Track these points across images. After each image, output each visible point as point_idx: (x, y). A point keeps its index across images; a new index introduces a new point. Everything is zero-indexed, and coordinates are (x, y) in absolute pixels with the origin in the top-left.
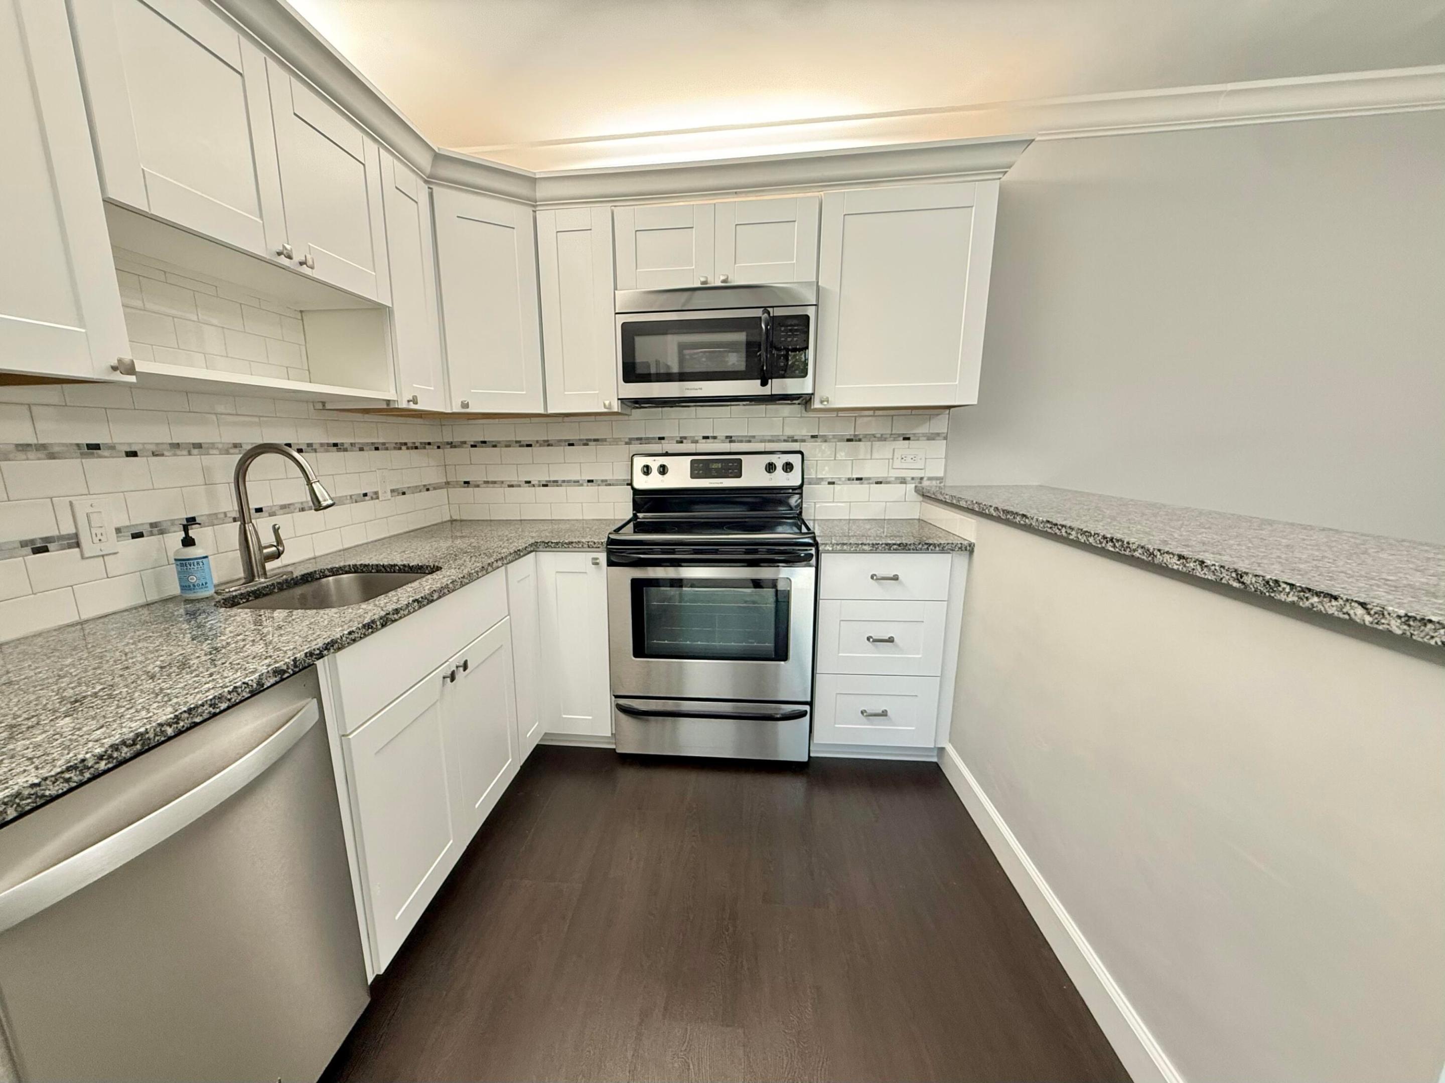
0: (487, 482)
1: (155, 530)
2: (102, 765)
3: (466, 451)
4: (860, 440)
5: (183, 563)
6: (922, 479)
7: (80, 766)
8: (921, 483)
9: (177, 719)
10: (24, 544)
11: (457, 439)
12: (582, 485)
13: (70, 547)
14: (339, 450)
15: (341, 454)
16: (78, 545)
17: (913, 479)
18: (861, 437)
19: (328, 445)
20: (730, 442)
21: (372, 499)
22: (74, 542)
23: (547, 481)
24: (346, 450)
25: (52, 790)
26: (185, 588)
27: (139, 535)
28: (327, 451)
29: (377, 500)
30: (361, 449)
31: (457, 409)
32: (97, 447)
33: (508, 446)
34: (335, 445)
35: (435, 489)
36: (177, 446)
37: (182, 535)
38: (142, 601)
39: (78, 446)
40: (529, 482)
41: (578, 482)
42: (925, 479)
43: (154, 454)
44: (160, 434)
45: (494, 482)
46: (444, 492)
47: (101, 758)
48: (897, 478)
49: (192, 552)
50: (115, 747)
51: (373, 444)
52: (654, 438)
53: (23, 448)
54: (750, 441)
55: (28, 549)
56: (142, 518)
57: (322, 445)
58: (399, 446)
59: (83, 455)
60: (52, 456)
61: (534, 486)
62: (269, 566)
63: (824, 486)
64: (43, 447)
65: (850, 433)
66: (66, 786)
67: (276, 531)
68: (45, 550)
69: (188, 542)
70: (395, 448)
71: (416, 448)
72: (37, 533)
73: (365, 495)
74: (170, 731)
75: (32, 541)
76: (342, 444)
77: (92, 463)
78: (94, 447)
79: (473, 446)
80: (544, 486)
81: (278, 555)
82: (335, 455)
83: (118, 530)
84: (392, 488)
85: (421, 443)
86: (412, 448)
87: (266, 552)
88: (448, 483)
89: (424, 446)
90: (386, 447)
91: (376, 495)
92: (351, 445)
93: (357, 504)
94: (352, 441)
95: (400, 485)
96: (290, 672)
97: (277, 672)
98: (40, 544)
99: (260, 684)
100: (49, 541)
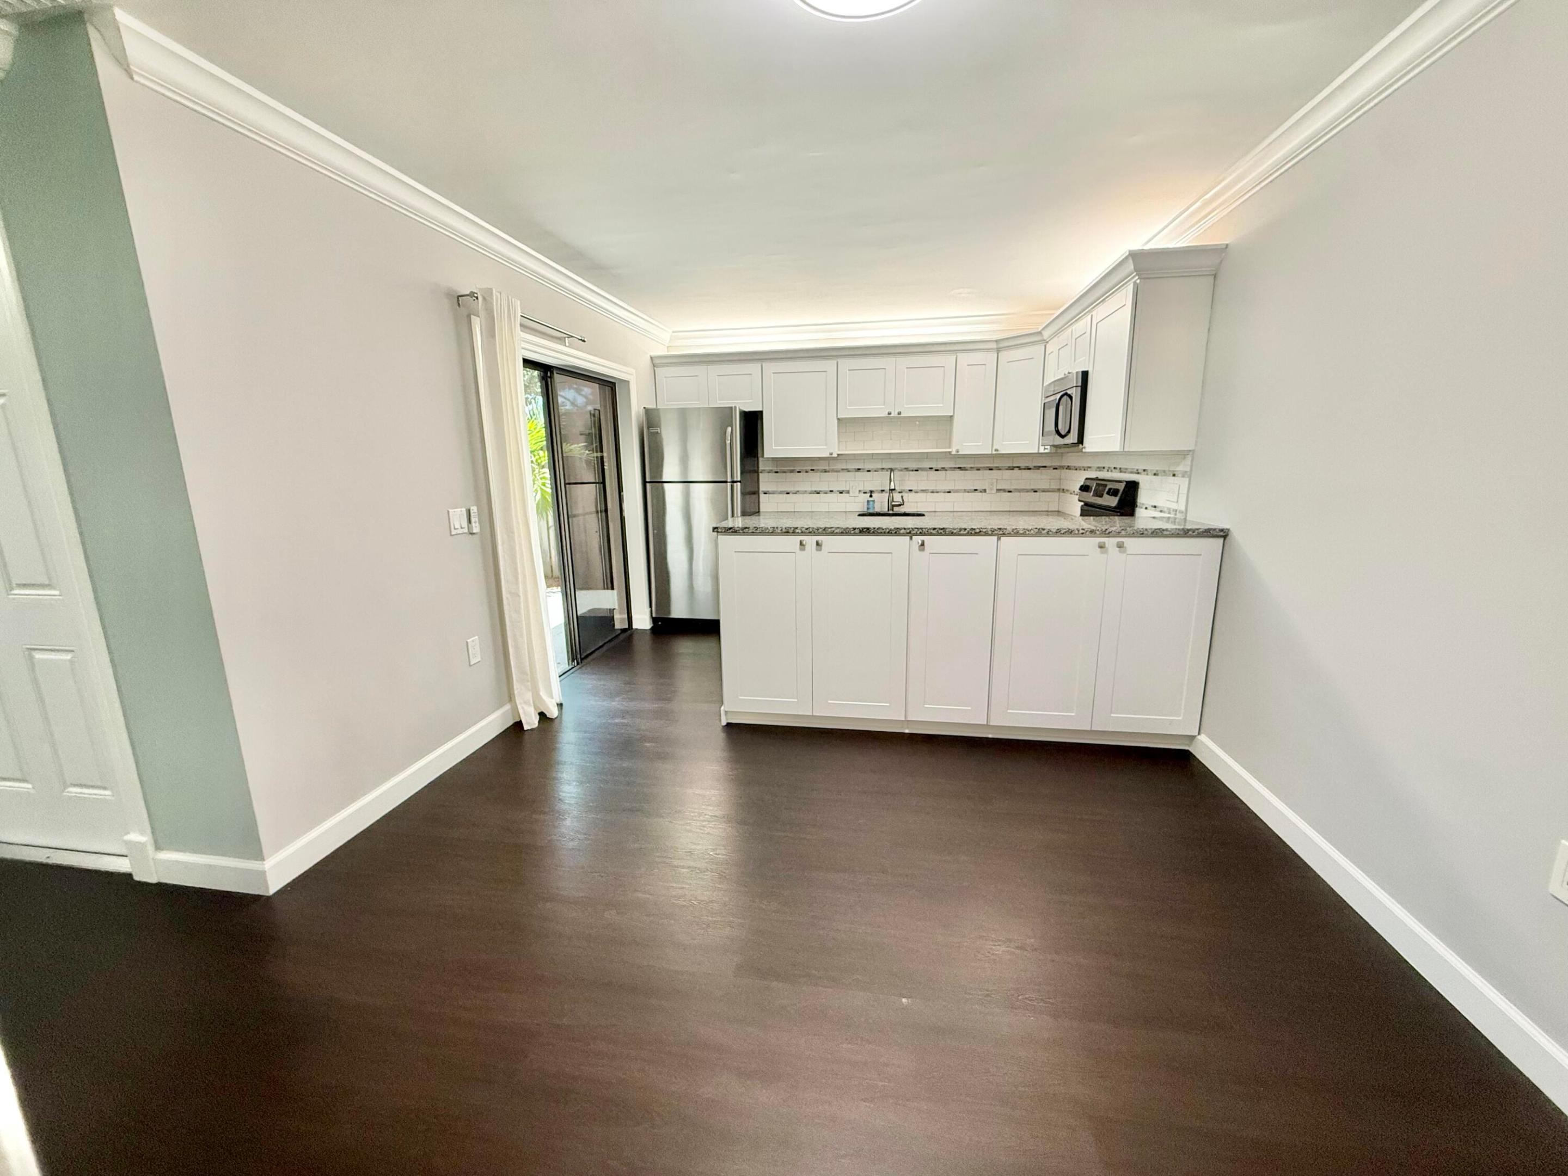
1: (866, 492)
5: (868, 501)
6: (1177, 511)
14: (962, 470)
15: (964, 471)
17: (1173, 510)
19: (955, 468)
21: (981, 492)
22: (848, 492)
24: (967, 470)
28: (954, 470)
29: (984, 493)
30: (978, 470)
33: (1072, 469)
34: (960, 468)
35: (1044, 491)
36: (883, 469)
37: (869, 494)
38: (860, 510)
39: (855, 469)
43: (876, 471)
44: (880, 466)
45: (1068, 490)
46: (1057, 494)
48: (1168, 508)
49: (871, 499)
51: (988, 468)
53: (843, 469)
55: (839, 492)
56: (867, 488)
57: (951, 468)
58: (1012, 468)
59: (856, 471)
60: (849, 471)
62: (896, 507)
64: (846, 469)
67: (902, 497)
68: (842, 493)
69: (871, 496)
70: (1007, 469)
71: (1030, 469)
72: (841, 489)
73: (976, 490)
76: (966, 468)
77: (857, 473)
78: (859, 469)
81: (900, 505)
82: (959, 472)
83: (860, 491)
84: (999, 488)
85: (1035, 467)
86: (1025, 469)
87: (893, 503)
88: (1059, 490)
89: (1038, 468)
90: (999, 469)
91: (985, 491)
92: (971, 468)
93: (967, 494)
94: (972, 466)
95: (1007, 487)
98: (841, 491)
100: (843, 491)
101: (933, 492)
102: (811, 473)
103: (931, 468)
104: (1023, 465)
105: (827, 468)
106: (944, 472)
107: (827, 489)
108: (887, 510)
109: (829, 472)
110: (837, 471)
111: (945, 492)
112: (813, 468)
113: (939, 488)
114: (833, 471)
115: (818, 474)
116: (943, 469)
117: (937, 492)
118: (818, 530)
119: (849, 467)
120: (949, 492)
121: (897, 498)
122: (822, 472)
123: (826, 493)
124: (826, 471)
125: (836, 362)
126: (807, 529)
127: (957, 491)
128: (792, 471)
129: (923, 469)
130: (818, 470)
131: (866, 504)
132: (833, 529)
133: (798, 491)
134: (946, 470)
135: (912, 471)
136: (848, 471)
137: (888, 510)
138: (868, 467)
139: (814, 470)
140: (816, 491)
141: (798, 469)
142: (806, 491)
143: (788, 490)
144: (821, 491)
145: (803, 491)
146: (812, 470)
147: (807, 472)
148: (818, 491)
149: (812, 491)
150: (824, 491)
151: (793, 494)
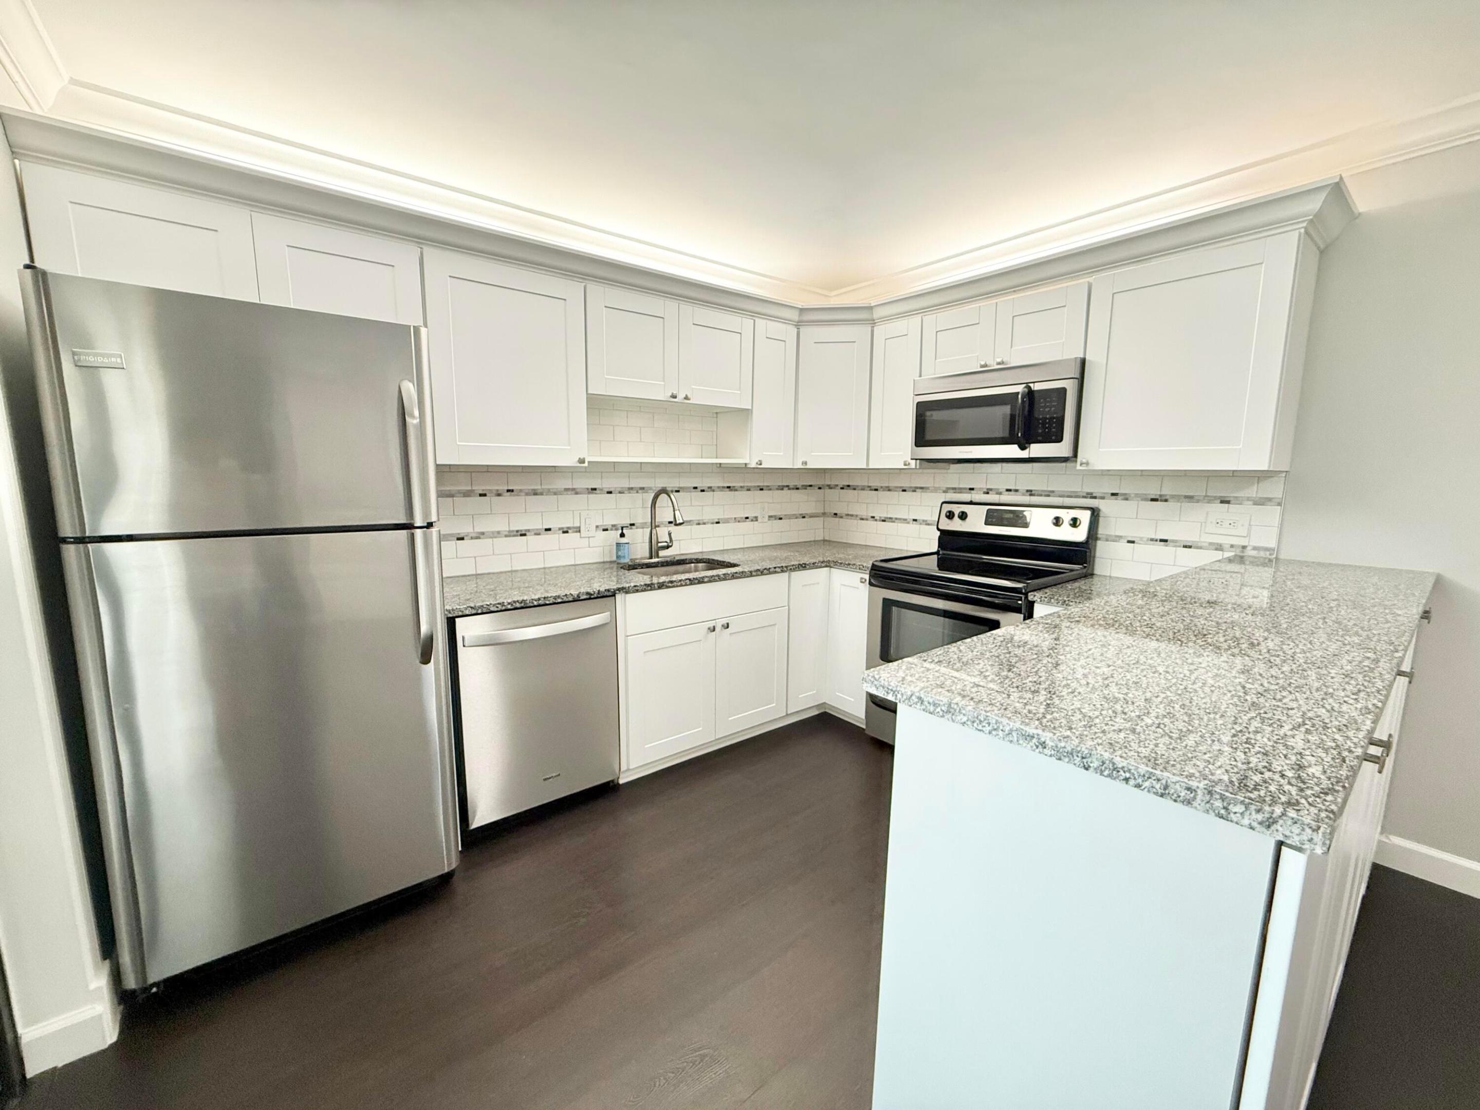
0: (848, 515)
1: (614, 528)
2: (509, 607)
3: (837, 491)
4: (1166, 501)
5: (618, 545)
6: (1244, 547)
7: (502, 604)
8: (1243, 552)
9: (539, 599)
10: (560, 529)
11: (833, 483)
12: (908, 523)
13: (576, 532)
14: (731, 490)
15: (733, 492)
16: (579, 531)
17: (1232, 546)
18: (1168, 497)
19: (724, 487)
20: (1031, 495)
21: (752, 520)
23: (886, 518)
24: (736, 490)
25: (493, 609)
26: (618, 557)
27: (607, 530)
28: (722, 491)
29: (756, 522)
30: (749, 490)
31: (799, 466)
32: (595, 489)
33: (863, 489)
34: (729, 487)
35: (811, 517)
36: (632, 488)
37: (620, 531)
38: (602, 560)
39: (588, 489)
40: (873, 517)
41: (906, 520)
42: (1249, 548)
43: (620, 493)
44: (625, 484)
45: (852, 515)
46: (822, 520)
47: (509, 604)
48: (1211, 544)
49: (623, 540)
50: (515, 602)
51: (758, 486)
52: (965, 489)
53: (567, 490)
54: (1049, 496)
55: (561, 531)
56: (608, 522)
57: (719, 487)
58: (781, 488)
59: (589, 493)
60: (577, 493)
61: (876, 520)
62: (662, 553)
63: (1123, 544)
64: (573, 489)
65: (1154, 492)
66: (496, 609)
67: (670, 534)
68: (567, 532)
69: (622, 535)
70: (777, 489)
71: (798, 489)
72: (565, 525)
73: (747, 518)
74: (535, 603)
75: (563, 528)
76: (734, 487)
77: (592, 496)
78: (593, 490)
79: (842, 488)
80: (884, 521)
81: (668, 547)
82: (728, 493)
83: (597, 527)
84: (770, 514)
85: (803, 486)
86: (793, 489)
87: (660, 545)
88: (824, 514)
89: (805, 487)
90: (769, 488)
91: (756, 519)
92: (741, 487)
93: (738, 523)
94: (742, 485)
95: (778, 514)
96: (595, 596)
97: (588, 593)
98: (565, 530)
99: (578, 596)
100: (569, 528)
101: (699, 524)
102: (507, 497)
103: (695, 488)
104: (791, 484)
105: (538, 487)
106: (712, 493)
107: (540, 526)
108: (648, 555)
109: (542, 494)
110: (555, 494)
111: (713, 523)
112: (510, 488)
113: (706, 518)
114: (549, 492)
115: (522, 499)
116: (710, 488)
117: (704, 524)
119: (577, 485)
120: (718, 523)
121: (662, 534)
122: (527, 494)
123: (539, 534)
124: (535, 493)
125: (583, 284)
127: (727, 521)
128: (467, 494)
130: (521, 491)
131: (613, 549)
133: (483, 533)
134: (714, 491)
136: (575, 492)
137: (651, 557)
138: (607, 484)
139: (512, 491)
140: (517, 531)
141: (479, 489)
142: (499, 532)
143: (462, 531)
144: (529, 531)
145: (493, 532)
146: (508, 491)
147: (499, 495)
148: (521, 531)
149: (510, 531)
150: (533, 530)
151: (472, 538)
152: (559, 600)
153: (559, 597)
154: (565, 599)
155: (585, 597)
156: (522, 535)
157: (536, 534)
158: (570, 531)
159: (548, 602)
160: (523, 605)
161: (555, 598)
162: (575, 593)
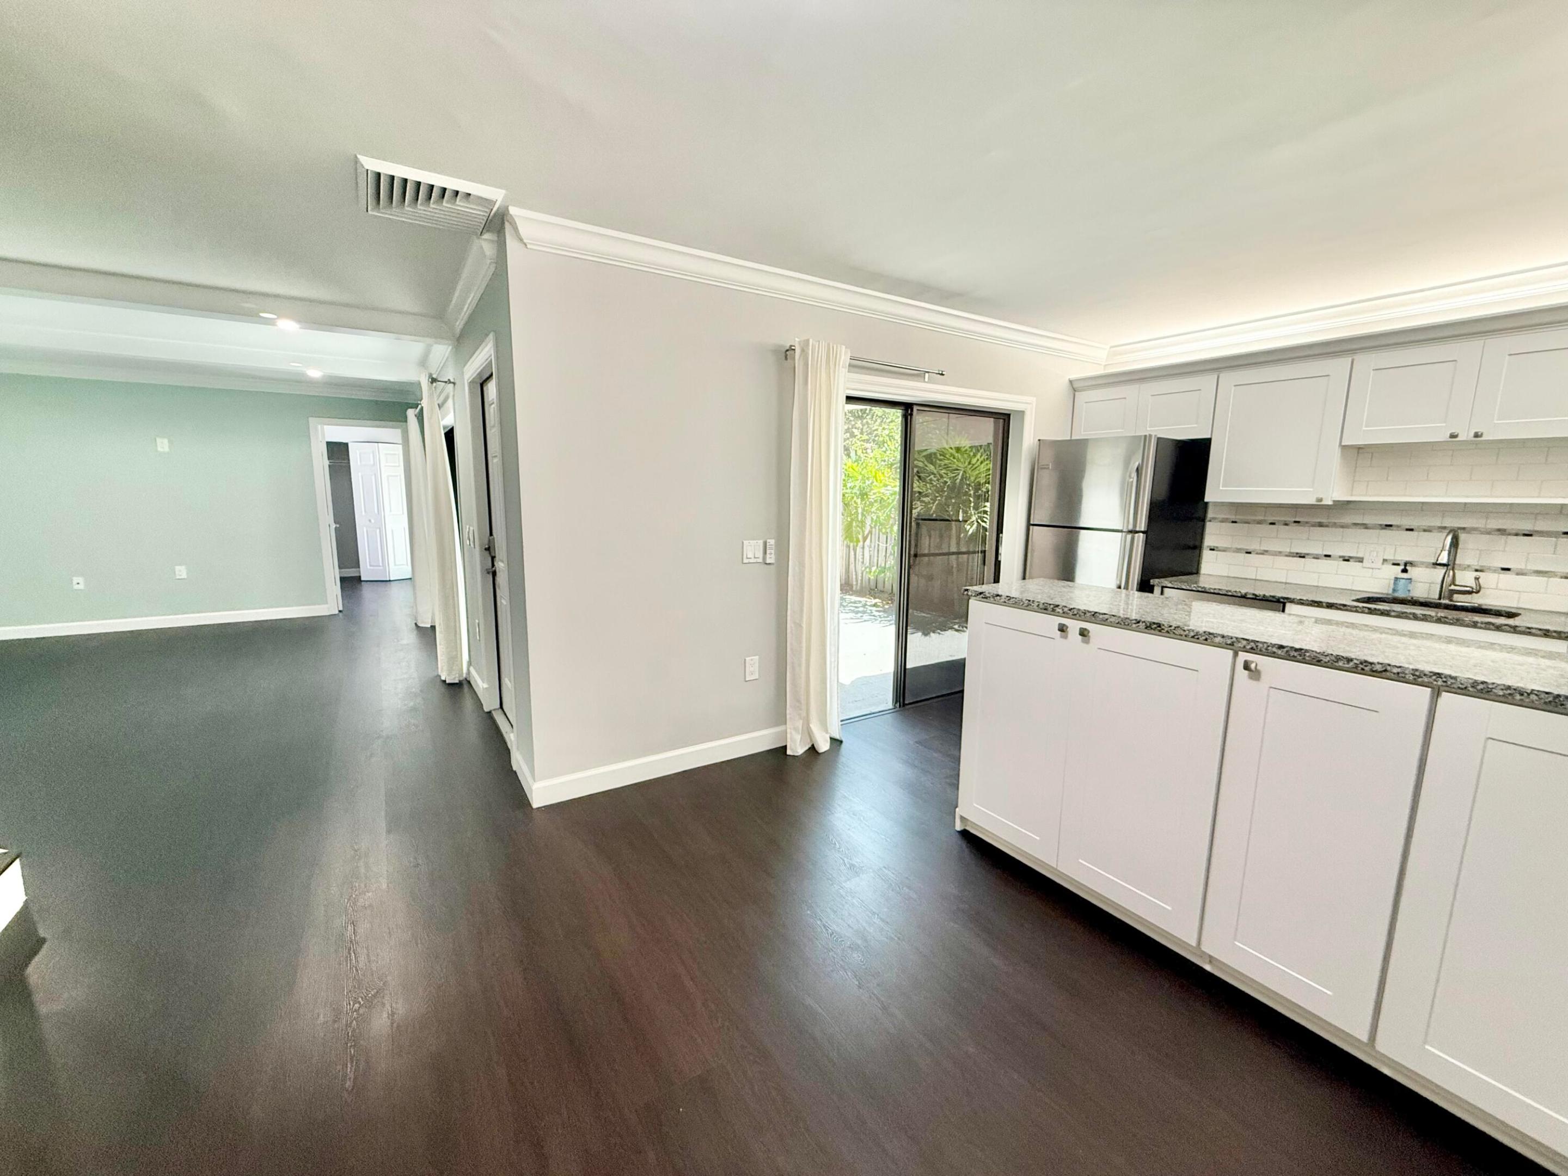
5: (1396, 579)
10: (1340, 557)
13: (1360, 562)
16: (1363, 562)
22: (1361, 560)
27: (1397, 565)
32: (1391, 526)
37: (1403, 567)
39: (1381, 525)
43: (1425, 531)
49: (1405, 575)
53: (1356, 524)
55: (1341, 559)
56: (1399, 557)
59: (1382, 529)
60: (1367, 528)
62: (1458, 597)
64: (1364, 524)
67: (1477, 579)
68: (1348, 560)
69: (1405, 571)
72: (1346, 554)
75: (1344, 557)
77: (1385, 532)
78: (1389, 526)
83: (1385, 561)
96: (1260, 598)
97: (1254, 594)
98: (1347, 558)
99: (1246, 594)
100: (1351, 557)
102: (1295, 527)
105: (1324, 521)
107: (1321, 552)
108: (1437, 597)
109: (1327, 526)
110: (1342, 527)
112: (1297, 520)
114: (1335, 525)
115: (1306, 529)
118: (1085, 613)
119: (1367, 520)
122: (1313, 526)
123: (1318, 558)
124: (1321, 525)
125: (1350, 359)
126: (1070, 610)
128: (1260, 522)
129: (1541, 533)
130: (1307, 523)
131: (1392, 582)
132: (1106, 617)
133: (1267, 551)
135: (1517, 535)
136: (1366, 526)
137: (1440, 598)
138: (1408, 522)
139: (1298, 522)
140: (1297, 553)
141: (1271, 519)
142: (1280, 552)
143: (1250, 548)
144: (1308, 554)
145: (1275, 552)
146: (1295, 522)
147: (1286, 524)
148: (1301, 554)
149: (1290, 553)
150: (1312, 554)
151: (1257, 554)
152: (1230, 594)
153: (1230, 591)
154: (1235, 594)
155: (1251, 596)
156: (1300, 557)
157: (1314, 558)
158: (1351, 560)
159: (1221, 593)
160: (1203, 590)
161: (1227, 591)
162: (1243, 592)
